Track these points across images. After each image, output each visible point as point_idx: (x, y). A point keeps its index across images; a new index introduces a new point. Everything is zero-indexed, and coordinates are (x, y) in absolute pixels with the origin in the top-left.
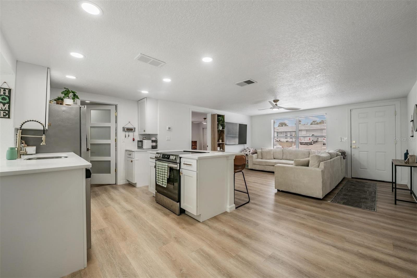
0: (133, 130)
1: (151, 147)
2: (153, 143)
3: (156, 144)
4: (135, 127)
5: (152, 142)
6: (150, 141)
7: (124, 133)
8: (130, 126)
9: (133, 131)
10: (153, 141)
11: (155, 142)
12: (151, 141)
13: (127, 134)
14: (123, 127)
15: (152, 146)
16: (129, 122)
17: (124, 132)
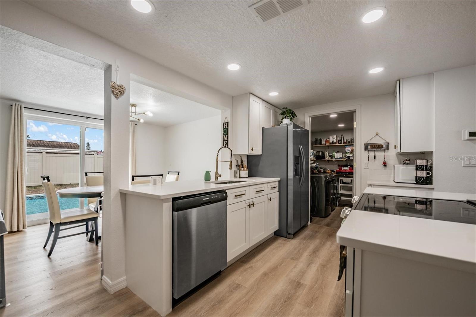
0: (383, 147)
1: (415, 179)
2: (418, 171)
3: (428, 174)
4: (389, 142)
5: (417, 169)
6: (413, 167)
7: (365, 154)
8: (377, 141)
9: (383, 149)
10: (419, 168)
11: (423, 170)
12: (415, 168)
13: (372, 154)
14: (365, 143)
15: (416, 177)
16: (377, 135)
17: (367, 152)
